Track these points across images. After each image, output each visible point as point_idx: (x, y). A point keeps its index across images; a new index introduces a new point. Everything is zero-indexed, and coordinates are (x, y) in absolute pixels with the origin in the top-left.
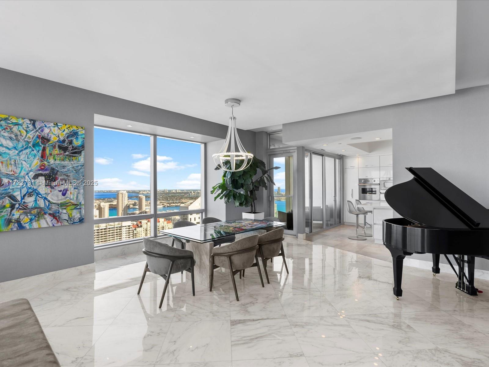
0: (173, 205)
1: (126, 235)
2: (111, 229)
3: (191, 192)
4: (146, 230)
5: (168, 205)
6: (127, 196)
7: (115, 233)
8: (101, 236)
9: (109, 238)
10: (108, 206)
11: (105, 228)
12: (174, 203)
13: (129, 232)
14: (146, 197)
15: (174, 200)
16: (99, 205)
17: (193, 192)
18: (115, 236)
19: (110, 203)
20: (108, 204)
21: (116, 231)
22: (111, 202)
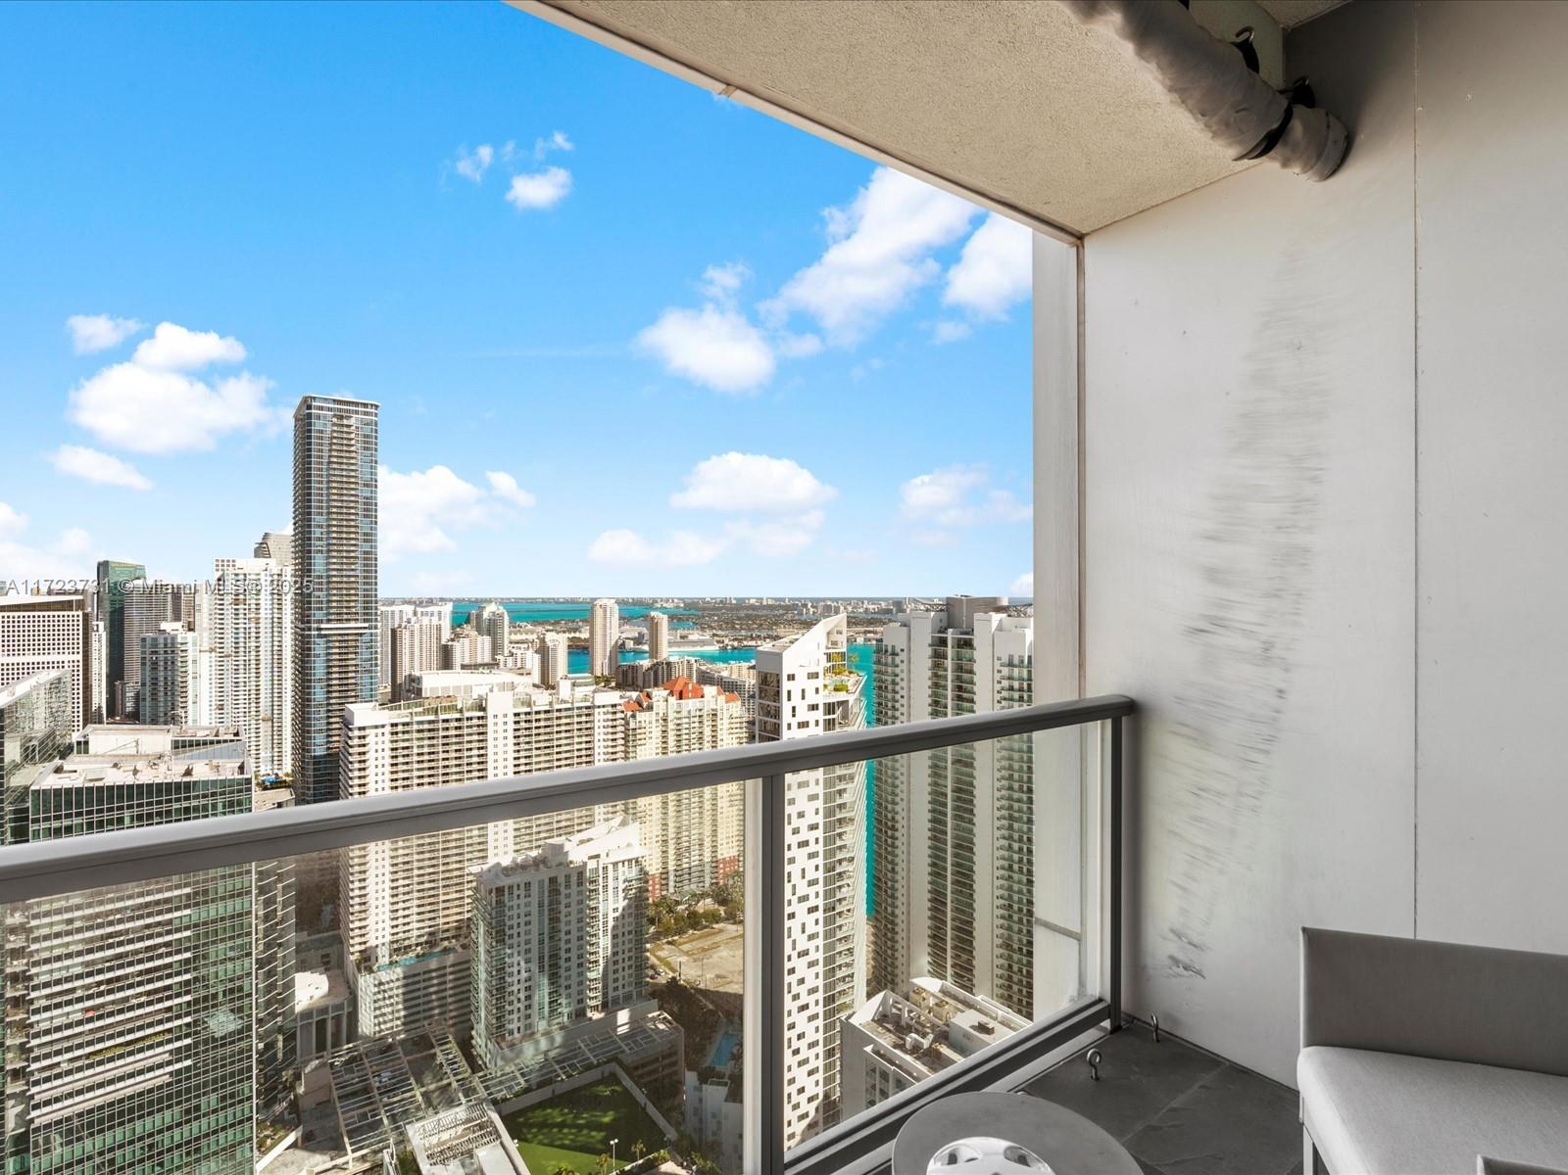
0: (750, 643)
1: (605, 734)
2: (564, 714)
3: (805, 606)
4: (665, 720)
5: (736, 644)
6: (617, 616)
7: (576, 726)
8: (537, 731)
9: (557, 739)
10: (566, 643)
11: (547, 708)
12: (752, 638)
13: (615, 723)
14: (672, 618)
15: (753, 629)
16: (543, 641)
17: (810, 605)
18: (576, 733)
19: (573, 635)
20: (567, 635)
21: (576, 719)
22: (575, 630)
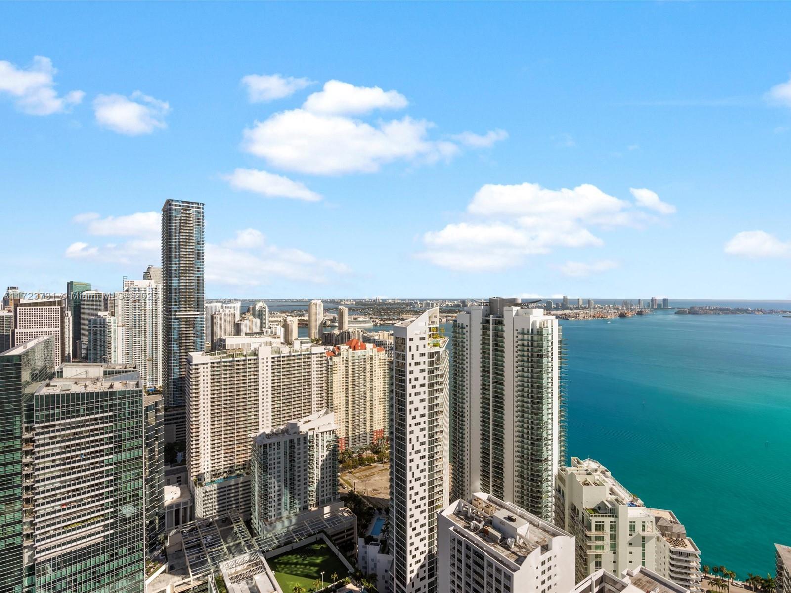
0: (389, 322)
1: (317, 368)
2: (297, 358)
3: (416, 303)
4: (347, 361)
5: (382, 322)
6: (322, 308)
7: (302, 364)
8: (283, 366)
9: (293, 370)
10: (297, 322)
11: (288, 355)
12: (390, 320)
13: (322, 362)
14: (349, 309)
15: (390, 315)
16: (285, 321)
17: (419, 303)
18: (302, 367)
19: (300, 318)
20: (297, 318)
21: (302, 360)
22: (301, 316)
